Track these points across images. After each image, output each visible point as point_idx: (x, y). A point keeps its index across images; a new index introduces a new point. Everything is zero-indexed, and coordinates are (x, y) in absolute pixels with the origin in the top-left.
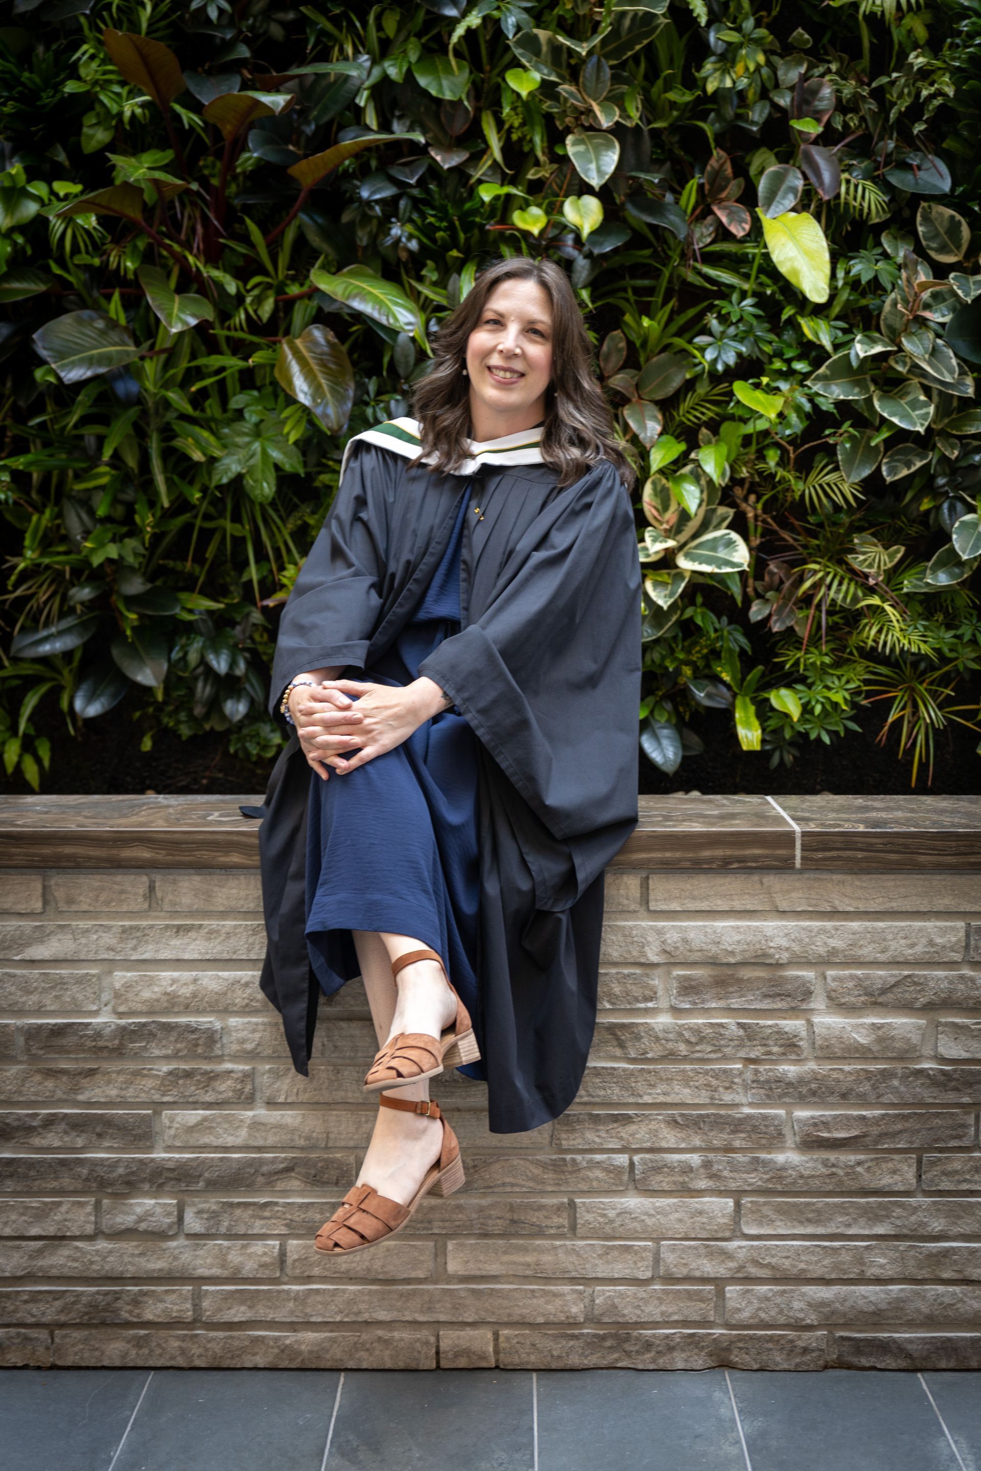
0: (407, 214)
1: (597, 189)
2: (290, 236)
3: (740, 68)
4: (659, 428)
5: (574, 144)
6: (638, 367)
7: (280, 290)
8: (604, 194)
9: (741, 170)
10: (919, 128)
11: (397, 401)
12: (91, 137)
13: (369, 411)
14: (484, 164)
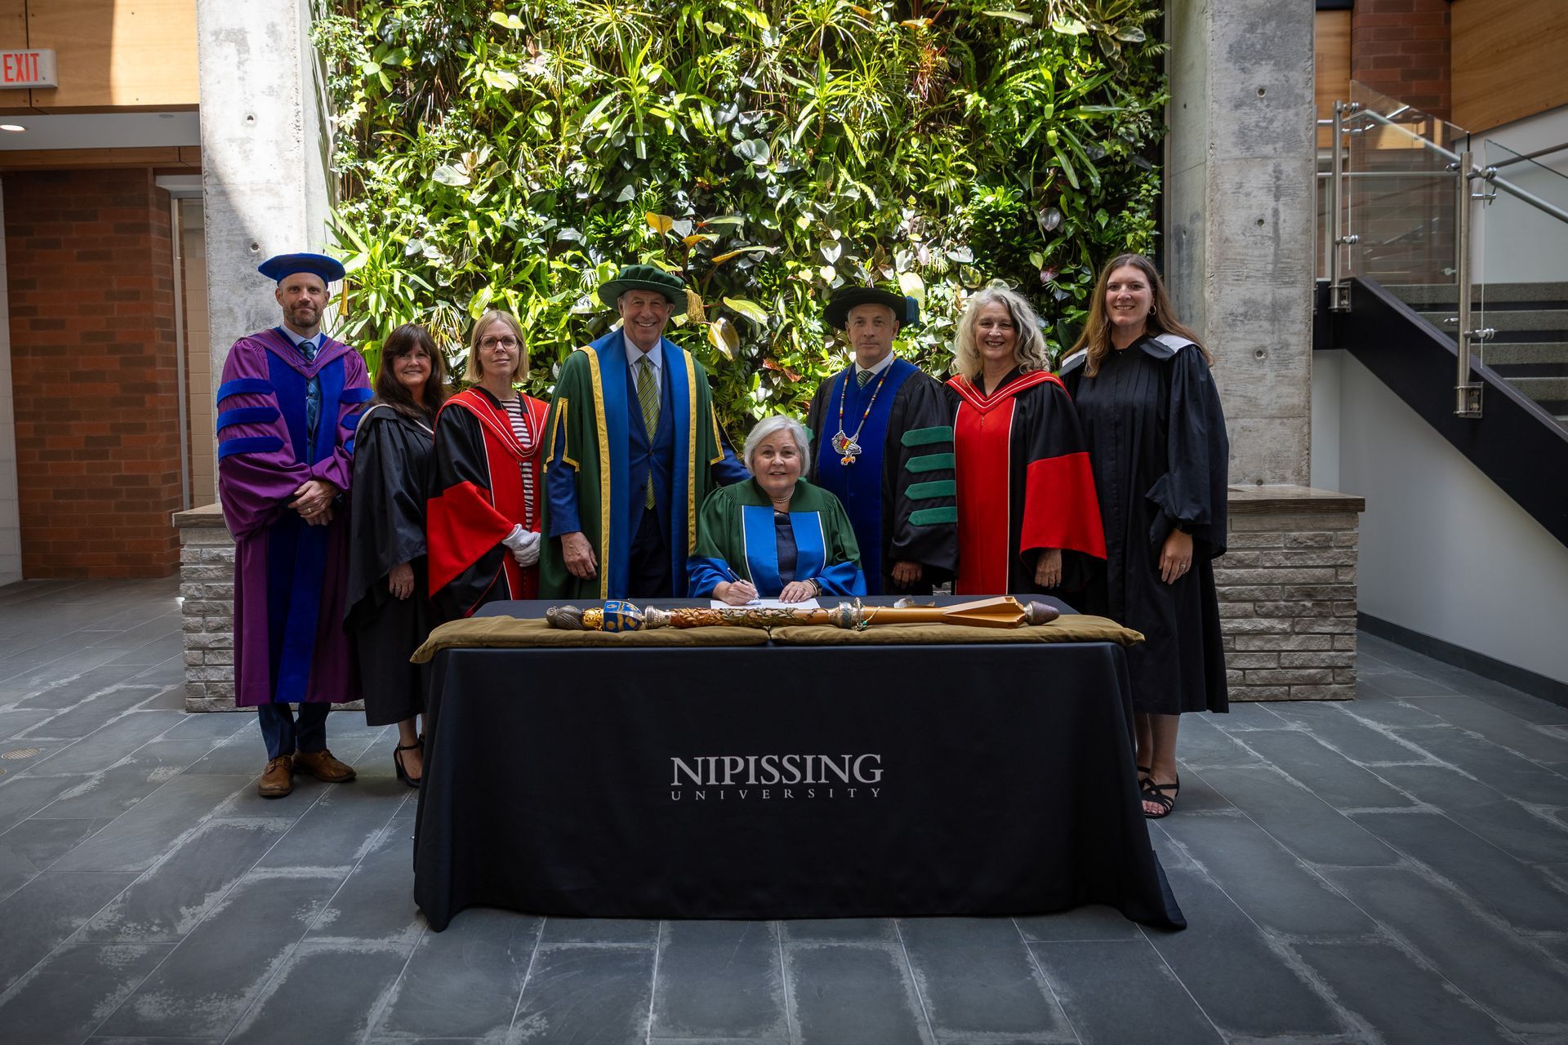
0: (757, 274)
1: (833, 263)
3: (888, 215)
5: (823, 245)
7: (706, 303)
8: (836, 265)
9: (889, 252)
10: (959, 236)
12: (632, 246)
13: (743, 351)
14: (787, 251)
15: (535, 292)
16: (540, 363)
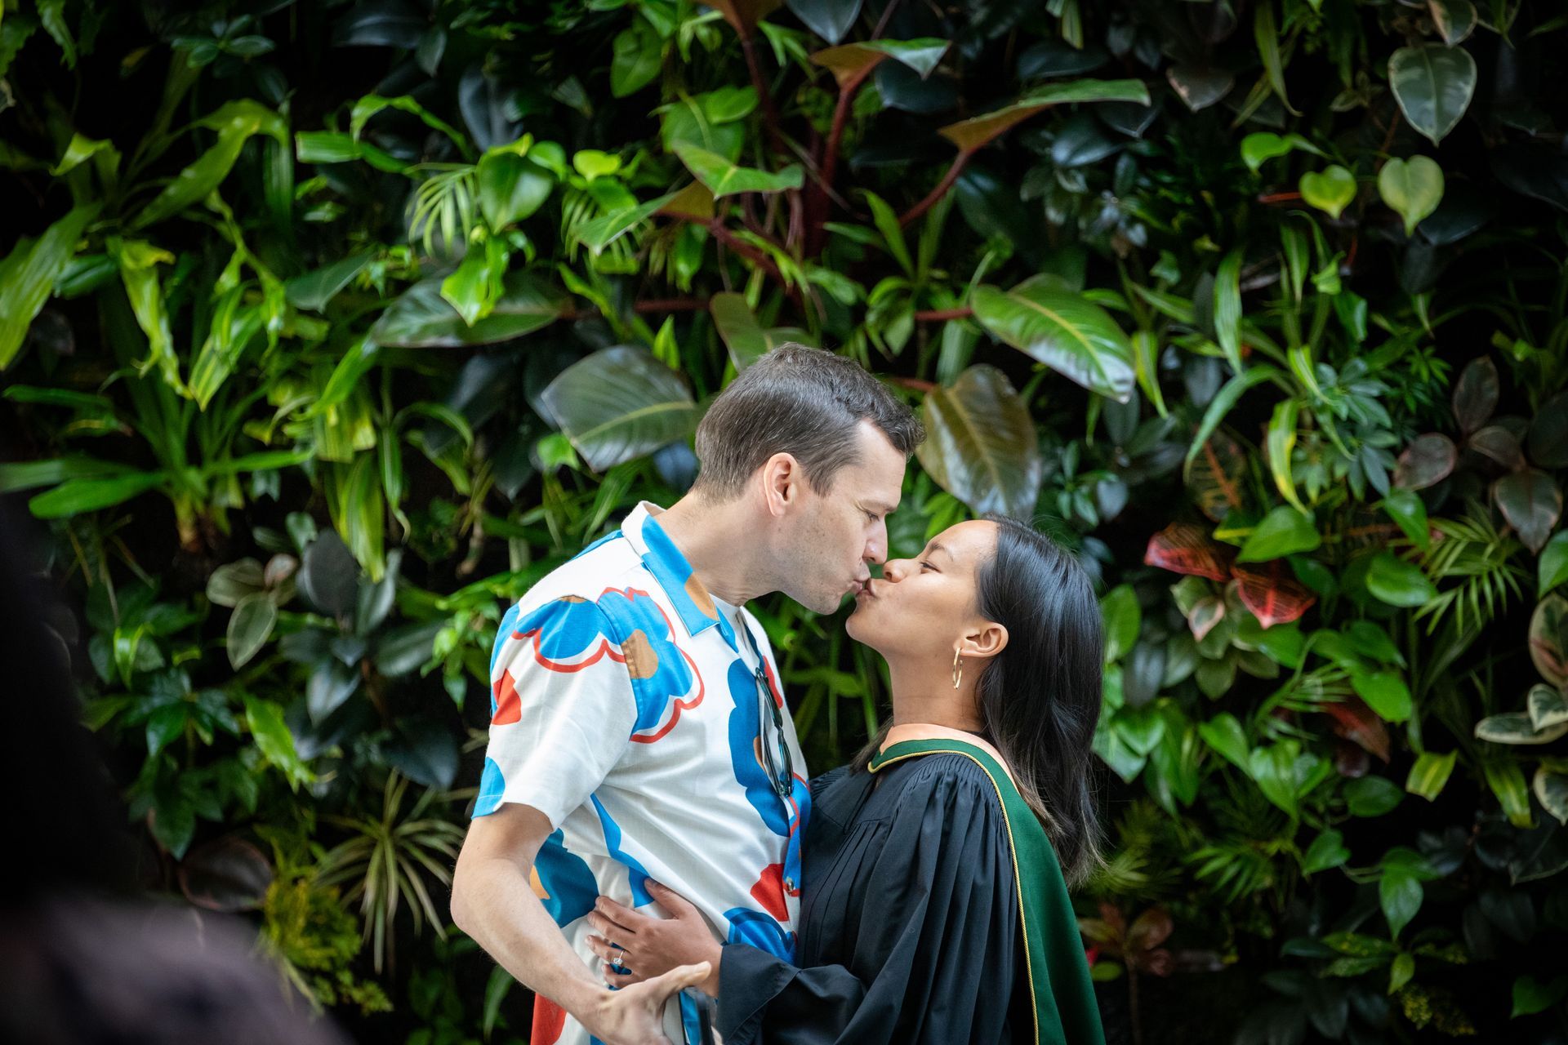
0: (1129, 182)
1: (1436, 143)
2: (938, 213)
4: (1553, 518)
5: (1404, 66)
6: (1527, 413)
7: (923, 302)
8: (1447, 151)
11: (1109, 483)
12: (627, 71)
13: (1064, 500)
14: (1257, 97)
15: (241, 254)
16: (260, 535)
